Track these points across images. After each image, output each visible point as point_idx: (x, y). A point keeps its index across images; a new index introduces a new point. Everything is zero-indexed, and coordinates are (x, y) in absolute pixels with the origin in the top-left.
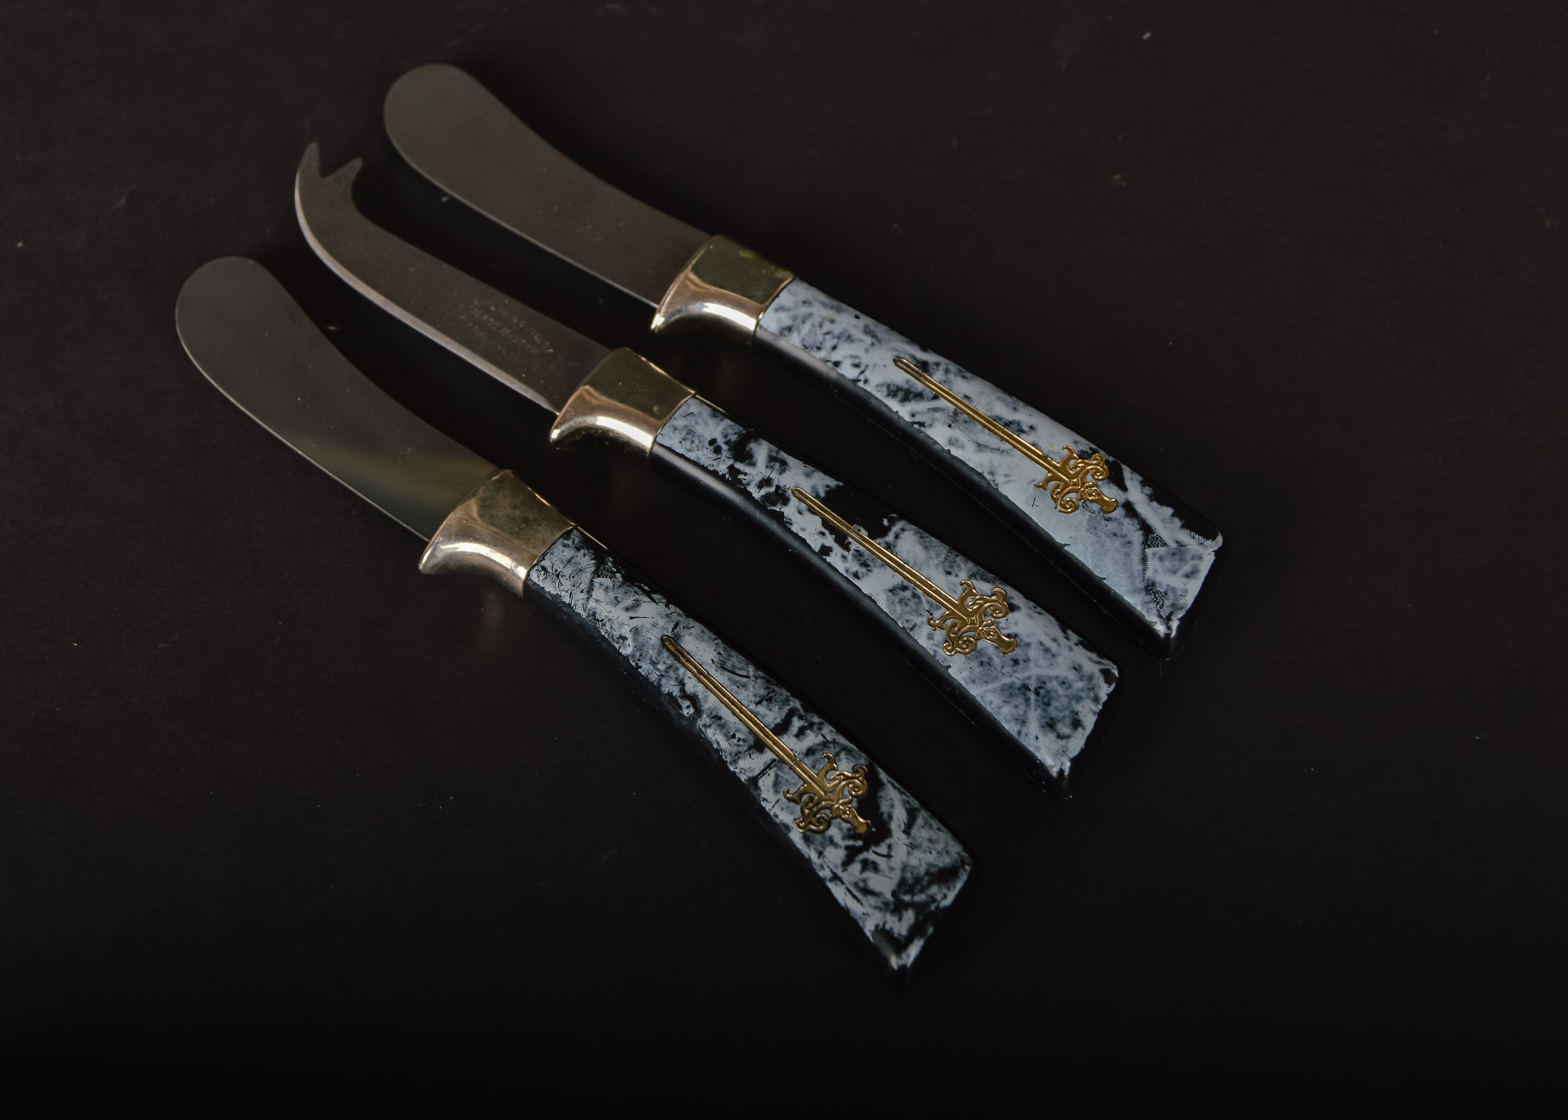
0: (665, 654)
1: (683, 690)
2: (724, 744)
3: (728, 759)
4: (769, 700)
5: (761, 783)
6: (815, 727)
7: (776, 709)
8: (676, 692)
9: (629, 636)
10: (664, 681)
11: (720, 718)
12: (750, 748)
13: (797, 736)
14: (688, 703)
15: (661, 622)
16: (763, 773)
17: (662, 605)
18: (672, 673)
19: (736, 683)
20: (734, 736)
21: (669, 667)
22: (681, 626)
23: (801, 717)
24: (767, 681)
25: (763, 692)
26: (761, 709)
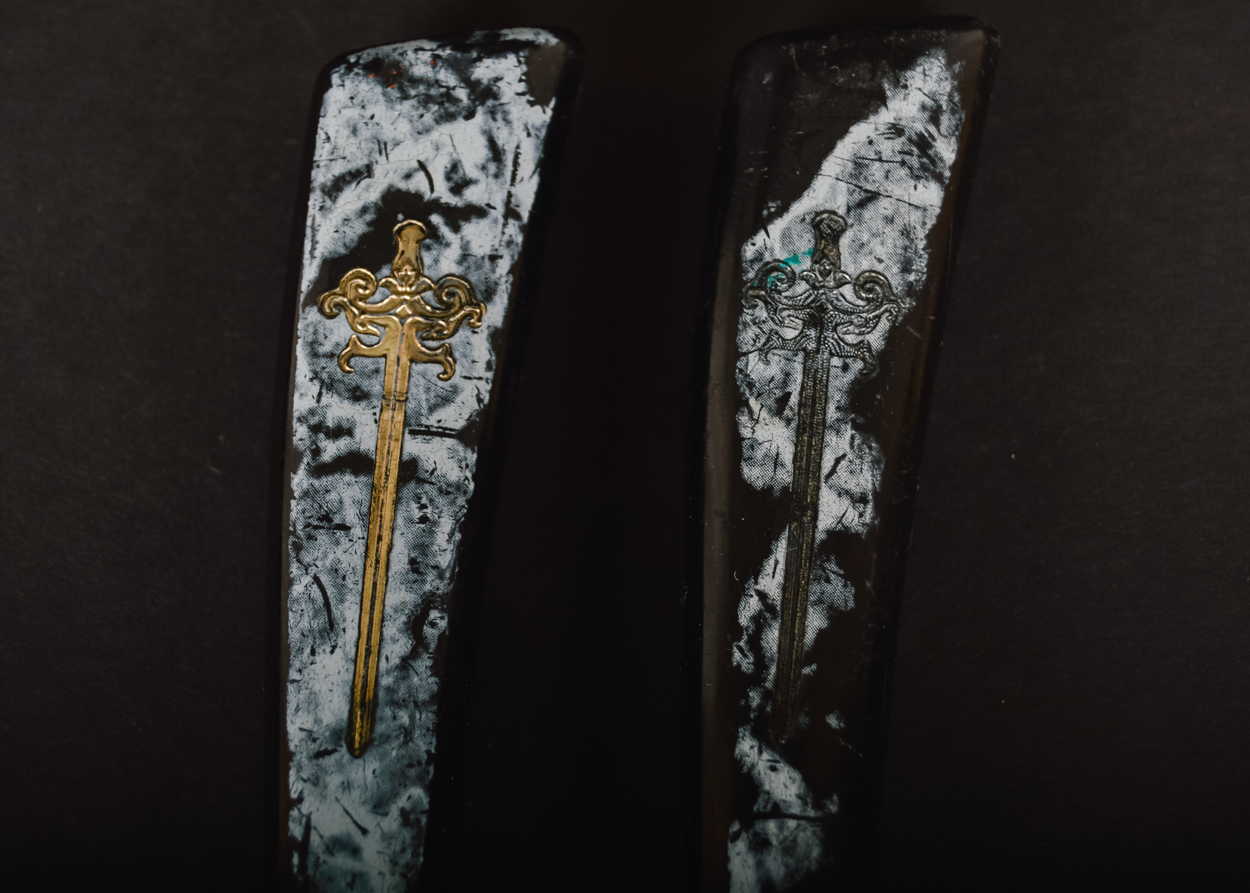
0: (380, 728)
1: (414, 654)
2: (446, 524)
3: (461, 501)
4: (327, 518)
5: (460, 424)
6: (314, 421)
7: (333, 496)
8: (423, 664)
9: (394, 810)
10: (423, 696)
11: (412, 562)
12: (423, 481)
13: (350, 432)
14: (428, 630)
15: (334, 781)
16: (444, 433)
17: (305, 808)
18: (402, 692)
19: (341, 588)
20: (424, 519)
21: (395, 704)
22: (314, 747)
23: (316, 452)
24: (298, 548)
25: (322, 537)
26: (350, 515)
